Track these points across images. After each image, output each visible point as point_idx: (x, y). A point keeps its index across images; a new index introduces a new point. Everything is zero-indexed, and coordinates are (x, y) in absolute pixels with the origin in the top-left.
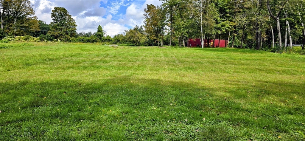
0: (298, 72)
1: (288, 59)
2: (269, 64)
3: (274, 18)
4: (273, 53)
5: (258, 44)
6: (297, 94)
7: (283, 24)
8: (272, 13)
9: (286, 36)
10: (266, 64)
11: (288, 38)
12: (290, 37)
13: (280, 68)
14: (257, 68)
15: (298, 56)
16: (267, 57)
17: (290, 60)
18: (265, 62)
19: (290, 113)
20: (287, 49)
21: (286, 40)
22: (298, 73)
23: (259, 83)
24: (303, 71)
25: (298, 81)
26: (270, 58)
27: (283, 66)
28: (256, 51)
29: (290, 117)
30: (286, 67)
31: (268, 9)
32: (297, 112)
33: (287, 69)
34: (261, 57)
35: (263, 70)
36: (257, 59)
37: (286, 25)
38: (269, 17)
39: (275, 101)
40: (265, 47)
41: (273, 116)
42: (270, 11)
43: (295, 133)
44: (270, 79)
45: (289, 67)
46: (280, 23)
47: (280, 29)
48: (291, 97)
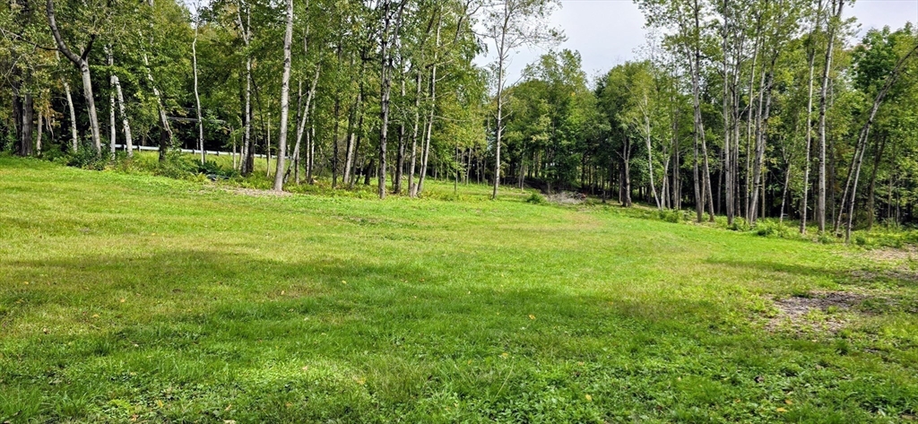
0: (144, 225)
1: (119, 187)
2: (59, 204)
3: (71, 60)
4: (74, 170)
5: (23, 138)
6: (128, 291)
7: (101, 83)
8: (65, 44)
9: (113, 119)
10: (49, 203)
11: (119, 125)
12: (126, 122)
13: (91, 215)
14: (14, 220)
15: (148, 179)
16: (56, 180)
17: (125, 189)
18: (46, 197)
19: (101, 351)
20: (116, 158)
21: (113, 131)
22: (143, 228)
23: (12, 269)
24: (156, 221)
25: (138, 252)
26: (64, 185)
27: (102, 208)
28: (15, 159)
29: (101, 362)
30: (111, 212)
31: (52, 28)
32: (122, 342)
33: (112, 216)
34: (33, 180)
35: (37, 226)
36: (19, 189)
37: (109, 87)
38: (57, 52)
39: (60, 323)
40: (49, 149)
41: (45, 373)
42: (57, 33)
43: (105, 409)
44: (54, 251)
45: (119, 212)
46: (92, 77)
47: (94, 96)
48: (109, 301)
